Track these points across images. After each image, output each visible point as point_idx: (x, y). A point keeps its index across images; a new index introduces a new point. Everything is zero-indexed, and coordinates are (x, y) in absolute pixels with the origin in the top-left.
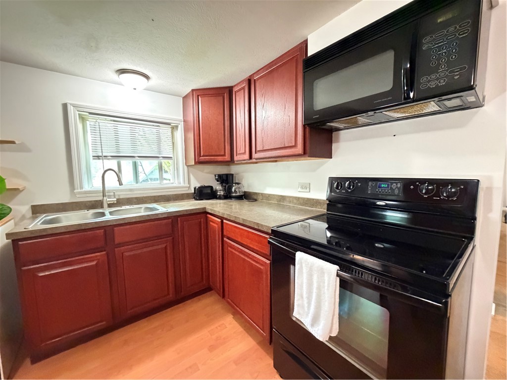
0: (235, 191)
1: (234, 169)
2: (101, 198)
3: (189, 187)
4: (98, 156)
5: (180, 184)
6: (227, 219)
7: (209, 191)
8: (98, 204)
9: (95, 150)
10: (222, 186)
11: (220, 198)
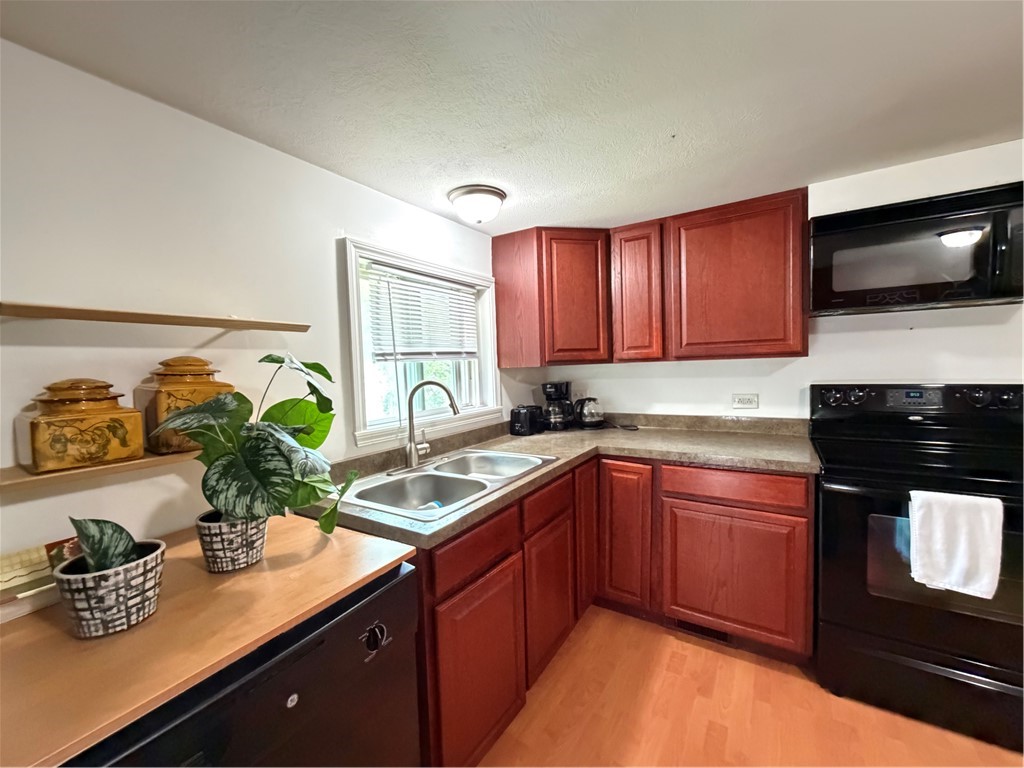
0: (590, 413)
3: (501, 411)
4: (383, 355)
11: (554, 428)
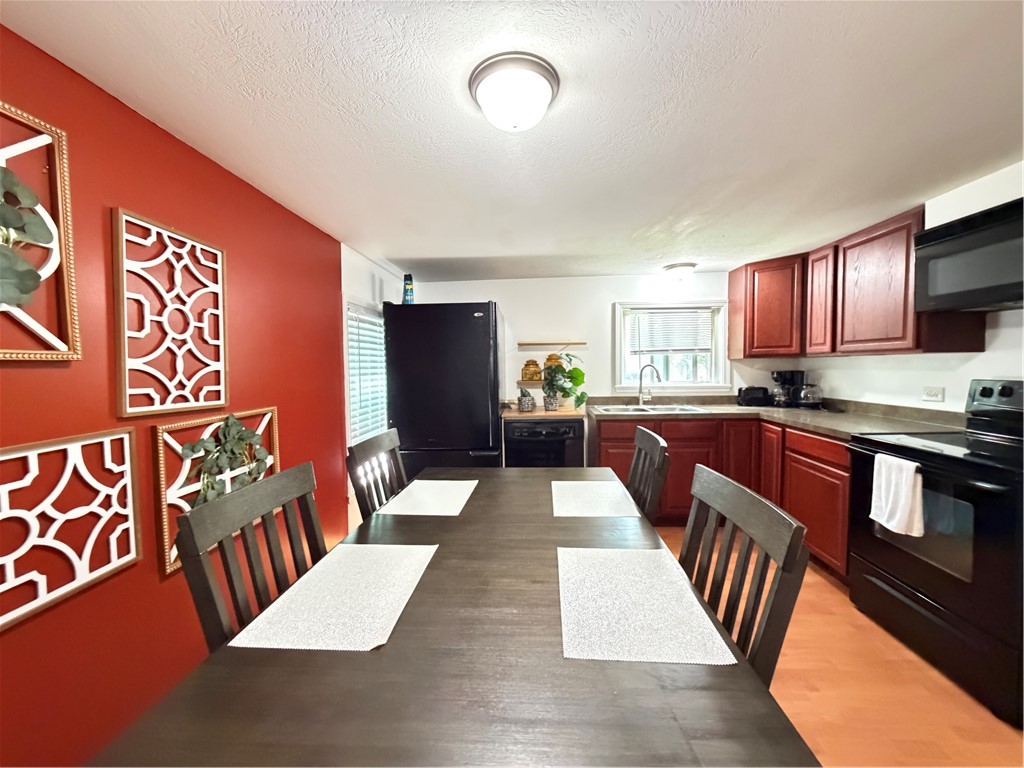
0: (806, 396)
1: (804, 364)
2: (637, 395)
3: (731, 388)
4: (636, 352)
5: (719, 383)
6: (790, 427)
7: (761, 395)
8: (634, 401)
9: (633, 345)
10: (783, 388)
11: (779, 405)
